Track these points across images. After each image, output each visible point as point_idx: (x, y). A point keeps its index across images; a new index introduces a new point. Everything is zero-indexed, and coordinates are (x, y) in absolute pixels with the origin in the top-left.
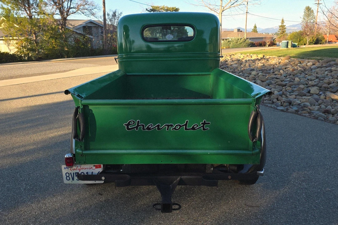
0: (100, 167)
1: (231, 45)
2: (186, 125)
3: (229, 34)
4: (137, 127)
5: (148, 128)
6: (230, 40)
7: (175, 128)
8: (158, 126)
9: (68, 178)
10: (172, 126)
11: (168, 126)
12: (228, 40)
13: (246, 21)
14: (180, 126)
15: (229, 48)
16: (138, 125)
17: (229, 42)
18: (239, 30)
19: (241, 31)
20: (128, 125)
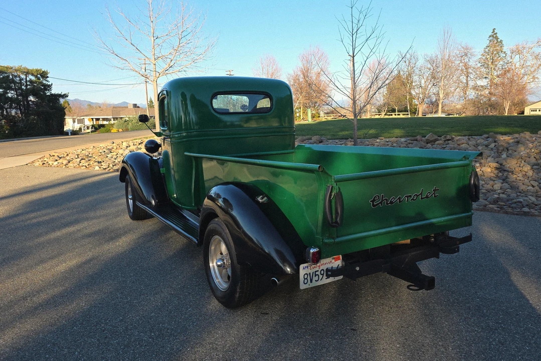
0: (339, 259)
1: (130, 126)
2: (421, 194)
3: (123, 110)
4: (381, 203)
5: (391, 203)
6: (127, 119)
7: (413, 199)
8: (399, 198)
9: (306, 281)
10: (410, 196)
11: (408, 197)
12: (124, 120)
13: (147, 93)
14: (417, 196)
15: (127, 130)
16: (382, 200)
17: (125, 121)
18: (135, 106)
19: (138, 107)
20: (373, 201)
